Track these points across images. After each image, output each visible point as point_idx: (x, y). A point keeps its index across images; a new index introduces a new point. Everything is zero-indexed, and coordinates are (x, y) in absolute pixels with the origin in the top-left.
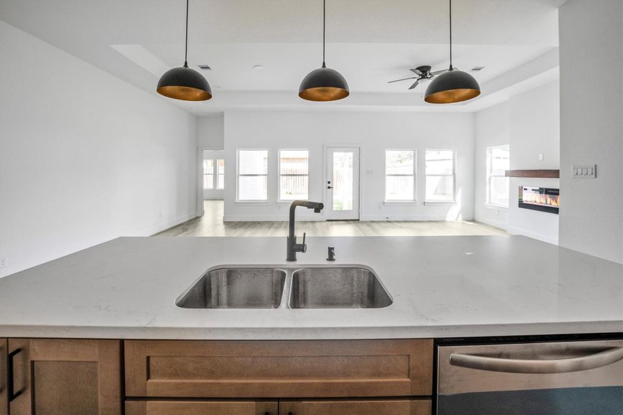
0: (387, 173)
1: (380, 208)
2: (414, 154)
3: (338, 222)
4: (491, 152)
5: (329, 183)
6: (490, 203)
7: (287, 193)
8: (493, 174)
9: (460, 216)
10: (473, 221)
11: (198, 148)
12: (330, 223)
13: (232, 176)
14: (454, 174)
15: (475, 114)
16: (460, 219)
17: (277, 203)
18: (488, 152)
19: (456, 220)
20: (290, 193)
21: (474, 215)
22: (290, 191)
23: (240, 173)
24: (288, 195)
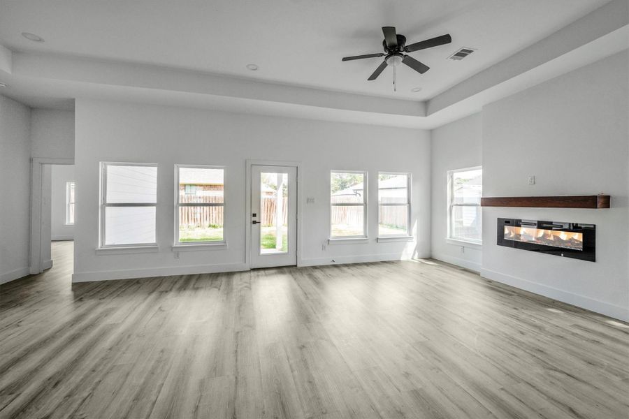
0: (332, 202)
1: (324, 248)
2: (365, 177)
3: (267, 272)
4: (452, 177)
5: (254, 215)
6: (450, 237)
7: (210, 226)
8: (455, 202)
9: (417, 254)
10: (430, 259)
11: (31, 160)
12: (256, 273)
13: (92, 207)
14: (409, 203)
15: (431, 132)
16: (416, 257)
17: (172, 248)
18: (448, 177)
19: (412, 259)
20: (214, 227)
21: (431, 251)
22: (214, 224)
23: (108, 201)
24: (212, 229)
